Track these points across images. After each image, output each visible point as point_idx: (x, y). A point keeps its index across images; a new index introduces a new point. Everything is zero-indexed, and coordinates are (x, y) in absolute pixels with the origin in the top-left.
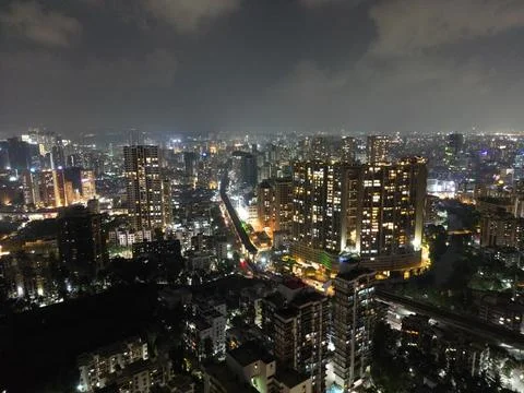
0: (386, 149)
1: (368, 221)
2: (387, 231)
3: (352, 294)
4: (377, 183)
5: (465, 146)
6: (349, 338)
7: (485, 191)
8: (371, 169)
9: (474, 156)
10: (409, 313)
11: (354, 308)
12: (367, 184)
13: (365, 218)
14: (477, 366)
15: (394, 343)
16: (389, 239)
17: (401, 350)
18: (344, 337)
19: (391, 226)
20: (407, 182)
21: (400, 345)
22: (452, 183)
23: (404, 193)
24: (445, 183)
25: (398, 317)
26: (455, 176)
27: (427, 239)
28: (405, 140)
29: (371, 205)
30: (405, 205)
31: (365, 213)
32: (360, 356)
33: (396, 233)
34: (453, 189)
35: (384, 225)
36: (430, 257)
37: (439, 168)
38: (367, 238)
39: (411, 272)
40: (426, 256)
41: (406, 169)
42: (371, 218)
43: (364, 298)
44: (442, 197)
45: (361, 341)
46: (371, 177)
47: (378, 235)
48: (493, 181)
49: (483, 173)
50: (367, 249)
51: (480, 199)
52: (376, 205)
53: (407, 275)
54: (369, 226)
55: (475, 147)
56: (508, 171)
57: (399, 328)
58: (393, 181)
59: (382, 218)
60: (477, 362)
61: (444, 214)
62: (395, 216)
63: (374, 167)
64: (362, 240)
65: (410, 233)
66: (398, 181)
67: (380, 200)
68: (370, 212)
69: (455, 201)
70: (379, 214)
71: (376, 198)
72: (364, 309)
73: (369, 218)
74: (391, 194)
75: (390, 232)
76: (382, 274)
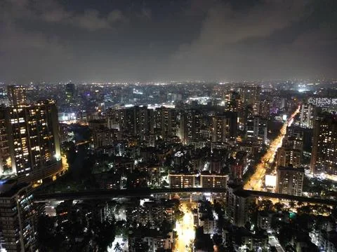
0: (25, 94)
1: (19, 149)
2: (35, 152)
3: (15, 205)
4: (22, 120)
5: (77, 91)
6: (17, 238)
7: (92, 117)
8: (15, 110)
9: (83, 97)
10: (60, 202)
11: (19, 215)
12: (13, 121)
13: (17, 146)
14: (103, 216)
15: (52, 226)
16: (37, 158)
17: (58, 228)
18: (14, 239)
19: (38, 148)
20: (44, 117)
21: (57, 225)
22: (73, 114)
23: (44, 124)
24: (69, 115)
25: (53, 207)
26: (74, 110)
27: (64, 151)
28: (37, 87)
29: (19, 137)
30: (46, 133)
31: (16, 143)
32: (29, 246)
33: (42, 153)
34: (75, 118)
35: (33, 149)
36: (67, 162)
37: (64, 105)
38: (21, 161)
39: (57, 175)
40: (65, 161)
41: (42, 108)
42: (21, 146)
43: (26, 204)
44: (69, 123)
45: (28, 236)
46: (17, 116)
47: (28, 157)
48: (96, 111)
49: (89, 106)
50: (22, 169)
51: (90, 122)
52: (23, 136)
53: (54, 178)
54: (21, 152)
55: (82, 92)
56: (102, 104)
57: (55, 215)
58: (34, 117)
59: (30, 144)
60: (103, 213)
61: (71, 134)
62: (39, 141)
63: (17, 108)
64: (17, 163)
65: (52, 150)
66: (38, 117)
67: (26, 132)
68: (20, 142)
69: (77, 125)
70: (27, 142)
71: (23, 131)
72: (27, 212)
73: (19, 146)
74: (33, 126)
75: (37, 153)
76: (36, 183)
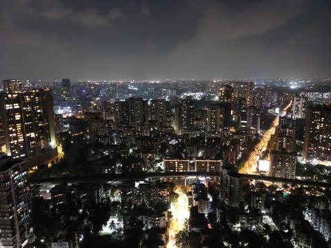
1: (14, 135)
2: (30, 139)
3: (9, 180)
4: (17, 106)
6: (11, 213)
7: (87, 110)
8: (10, 96)
10: (54, 186)
11: (12, 191)
12: (8, 107)
13: (12, 132)
14: (98, 197)
15: (47, 208)
16: (33, 144)
17: (53, 210)
18: (7, 214)
19: (33, 135)
20: (39, 103)
21: (52, 207)
22: (69, 107)
23: (39, 111)
24: (65, 108)
25: (48, 191)
26: (70, 104)
27: (59, 141)
29: (15, 122)
30: (40, 119)
31: (11, 129)
32: (24, 223)
33: (37, 139)
34: (71, 111)
35: (27, 135)
36: (63, 151)
38: (16, 147)
39: (52, 163)
40: (60, 150)
41: (37, 94)
42: (16, 132)
43: (19, 181)
44: (64, 116)
45: (22, 213)
46: (11, 101)
47: (24, 143)
48: (91, 105)
49: (85, 101)
50: (17, 155)
51: (86, 114)
52: (18, 122)
53: (50, 165)
54: (16, 138)
56: (97, 99)
57: (50, 198)
58: (29, 103)
59: (25, 130)
60: (98, 195)
61: (68, 126)
62: (34, 128)
63: (12, 94)
64: (12, 149)
65: (48, 138)
66: (32, 103)
67: (21, 118)
68: (15, 127)
69: (73, 118)
70: (22, 128)
71: (18, 117)
72: (21, 188)
73: (15, 132)
74: (30, 112)
75: (33, 139)
76: (32, 169)
